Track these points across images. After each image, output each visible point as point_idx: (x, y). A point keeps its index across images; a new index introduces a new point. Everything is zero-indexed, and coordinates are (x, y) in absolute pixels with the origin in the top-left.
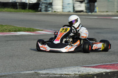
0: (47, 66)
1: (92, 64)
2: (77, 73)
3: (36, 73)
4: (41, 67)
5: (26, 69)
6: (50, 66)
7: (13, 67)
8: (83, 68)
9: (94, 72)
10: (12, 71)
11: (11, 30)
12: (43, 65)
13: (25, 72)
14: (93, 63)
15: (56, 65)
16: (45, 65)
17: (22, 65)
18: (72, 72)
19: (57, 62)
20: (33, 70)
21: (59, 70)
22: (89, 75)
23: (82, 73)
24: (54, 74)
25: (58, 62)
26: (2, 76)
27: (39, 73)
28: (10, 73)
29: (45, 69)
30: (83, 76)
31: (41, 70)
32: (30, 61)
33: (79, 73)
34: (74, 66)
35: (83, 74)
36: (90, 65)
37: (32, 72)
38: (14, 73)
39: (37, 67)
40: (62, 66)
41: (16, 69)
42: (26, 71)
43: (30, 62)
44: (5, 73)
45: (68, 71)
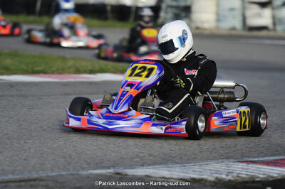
0: (151, 158)
1: (266, 155)
2: (224, 176)
3: (118, 174)
4: (135, 160)
5: (97, 163)
6: (157, 158)
7: (65, 158)
8: (241, 164)
9: (269, 176)
10: (59, 168)
11: (81, 69)
12: (142, 155)
13: (90, 172)
14: (269, 154)
15: (173, 155)
16: (145, 156)
17: (87, 154)
18: (212, 173)
19: (177, 148)
20: (113, 167)
21: (177, 169)
22: (254, 182)
23: (237, 178)
24: (164, 178)
25: (180, 149)
26: (31, 180)
27: (126, 175)
28: (53, 174)
29: (143, 165)
30: (239, 186)
31: (134, 168)
32: (109, 143)
33: (230, 178)
34: (220, 160)
35: (239, 179)
36: (260, 159)
37: (109, 171)
38: (64, 173)
39: (125, 159)
40: (188, 159)
41: (69, 164)
42: (95, 169)
43: (110, 146)
44: (41, 172)
45: (200, 172)
